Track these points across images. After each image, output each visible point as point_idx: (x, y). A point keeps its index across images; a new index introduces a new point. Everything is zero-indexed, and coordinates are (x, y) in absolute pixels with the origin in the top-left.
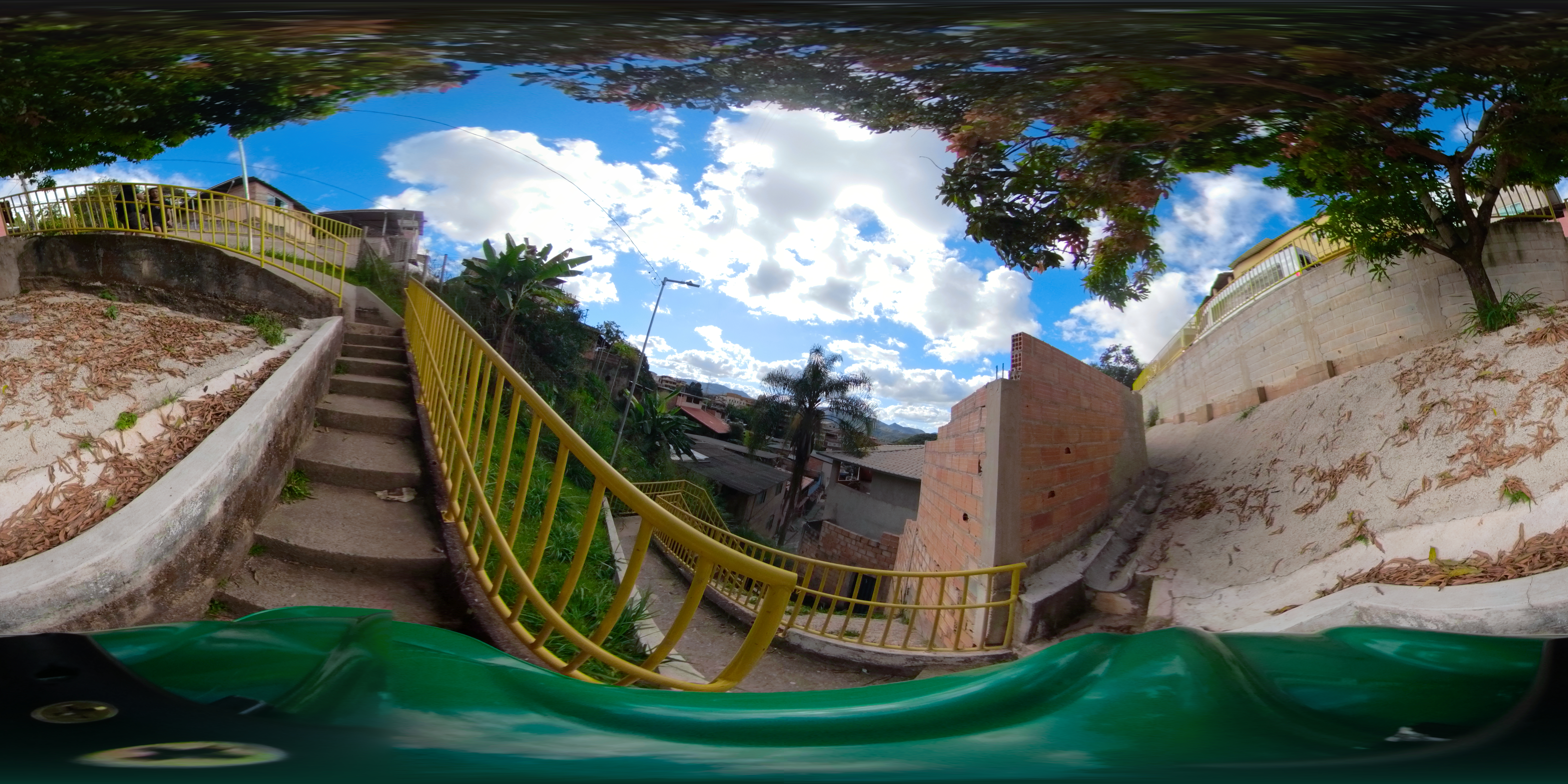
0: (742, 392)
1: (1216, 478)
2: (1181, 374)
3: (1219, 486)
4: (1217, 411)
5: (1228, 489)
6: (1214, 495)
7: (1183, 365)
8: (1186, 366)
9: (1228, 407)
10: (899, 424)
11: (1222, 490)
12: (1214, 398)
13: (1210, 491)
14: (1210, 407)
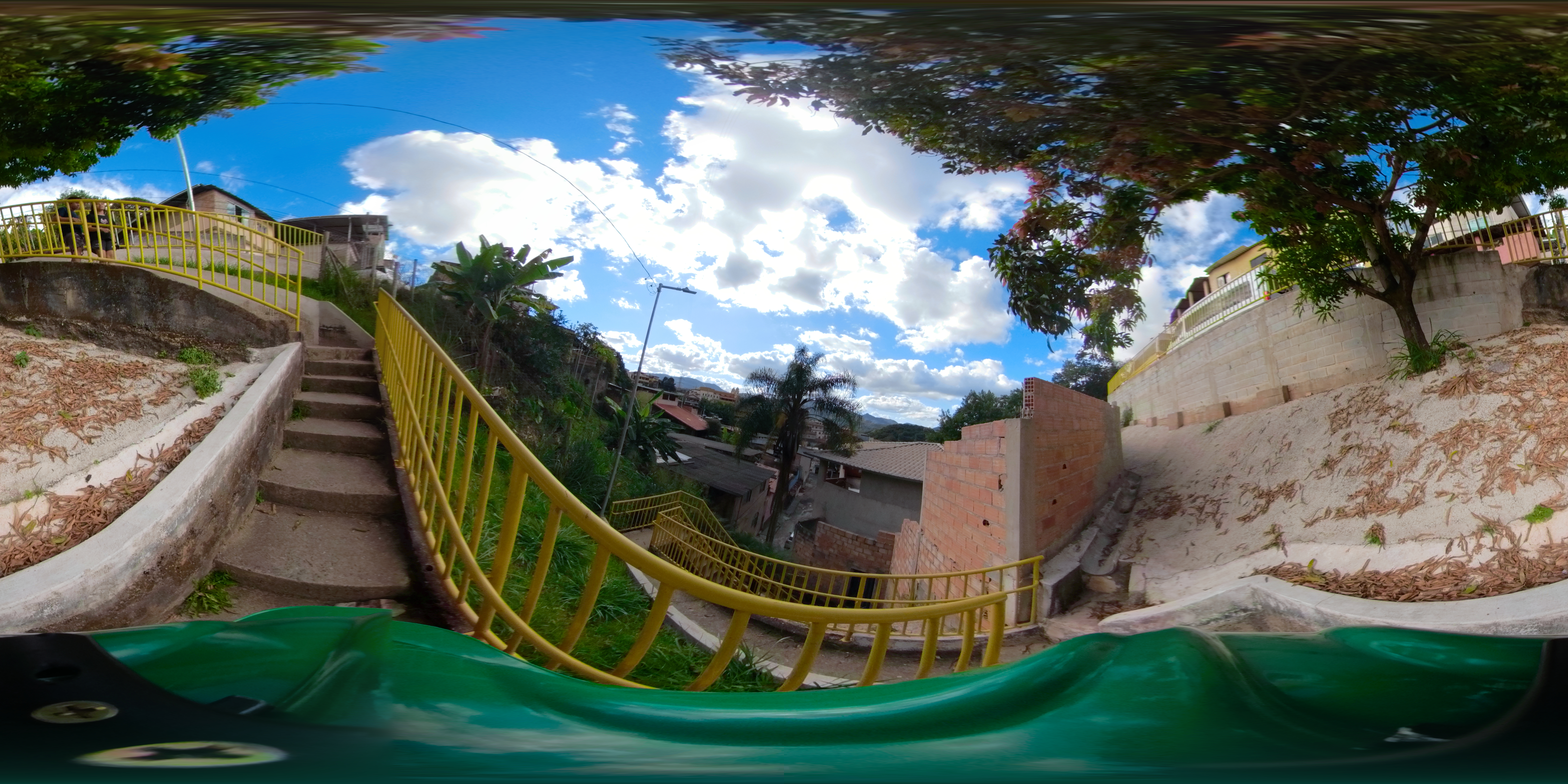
0: (714, 385)
1: (1182, 486)
2: (1155, 381)
3: (1184, 492)
4: (1187, 419)
5: (1191, 496)
6: (1180, 501)
7: (1157, 372)
8: (1159, 373)
9: (1197, 416)
10: (871, 414)
11: (1186, 497)
12: (1184, 407)
13: (1176, 497)
14: (1180, 415)
